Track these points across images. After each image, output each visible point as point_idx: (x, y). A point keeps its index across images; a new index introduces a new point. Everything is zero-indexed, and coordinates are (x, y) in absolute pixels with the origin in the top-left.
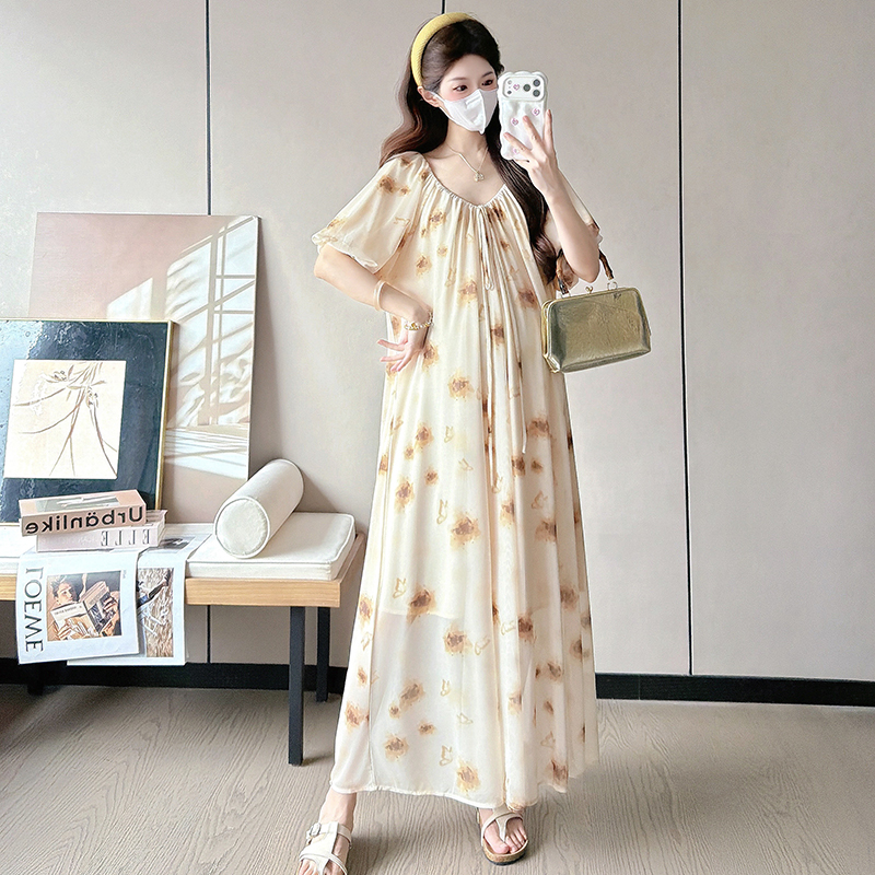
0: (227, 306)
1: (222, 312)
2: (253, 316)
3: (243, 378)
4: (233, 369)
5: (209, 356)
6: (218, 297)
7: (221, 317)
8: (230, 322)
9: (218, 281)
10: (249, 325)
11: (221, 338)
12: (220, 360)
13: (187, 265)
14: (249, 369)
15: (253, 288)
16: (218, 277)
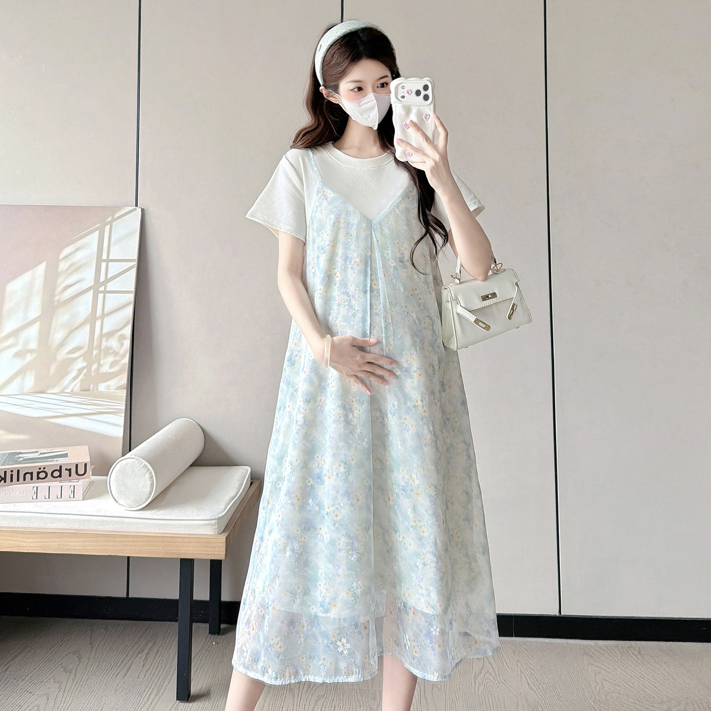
0: (111, 286)
1: (105, 292)
2: (131, 297)
3: (122, 351)
4: (113, 343)
5: (92, 332)
6: (102, 279)
7: (104, 297)
8: (112, 301)
9: (104, 265)
10: (128, 304)
11: (104, 315)
12: (102, 335)
13: (77, 250)
14: (127, 343)
15: (134, 271)
16: (104, 261)
